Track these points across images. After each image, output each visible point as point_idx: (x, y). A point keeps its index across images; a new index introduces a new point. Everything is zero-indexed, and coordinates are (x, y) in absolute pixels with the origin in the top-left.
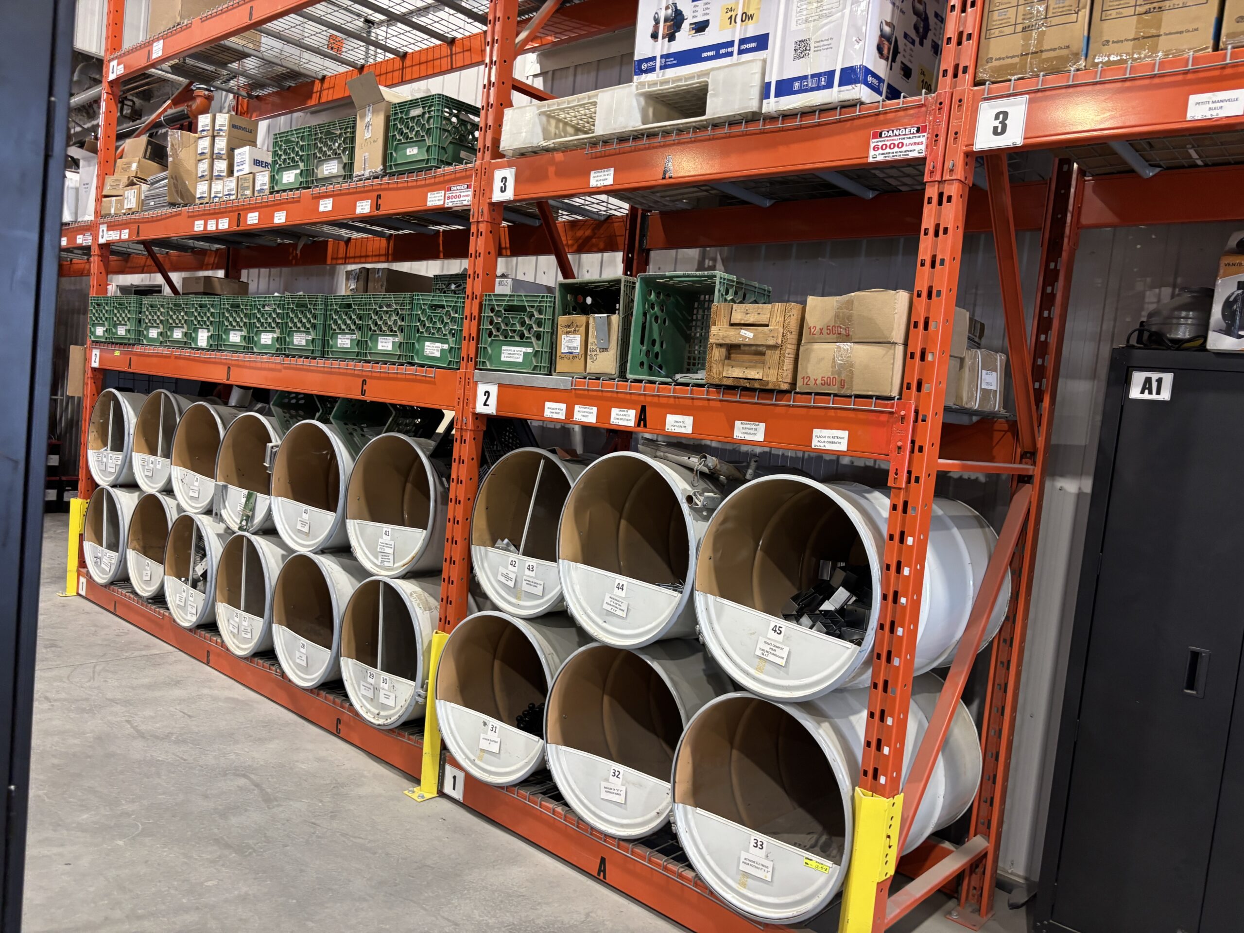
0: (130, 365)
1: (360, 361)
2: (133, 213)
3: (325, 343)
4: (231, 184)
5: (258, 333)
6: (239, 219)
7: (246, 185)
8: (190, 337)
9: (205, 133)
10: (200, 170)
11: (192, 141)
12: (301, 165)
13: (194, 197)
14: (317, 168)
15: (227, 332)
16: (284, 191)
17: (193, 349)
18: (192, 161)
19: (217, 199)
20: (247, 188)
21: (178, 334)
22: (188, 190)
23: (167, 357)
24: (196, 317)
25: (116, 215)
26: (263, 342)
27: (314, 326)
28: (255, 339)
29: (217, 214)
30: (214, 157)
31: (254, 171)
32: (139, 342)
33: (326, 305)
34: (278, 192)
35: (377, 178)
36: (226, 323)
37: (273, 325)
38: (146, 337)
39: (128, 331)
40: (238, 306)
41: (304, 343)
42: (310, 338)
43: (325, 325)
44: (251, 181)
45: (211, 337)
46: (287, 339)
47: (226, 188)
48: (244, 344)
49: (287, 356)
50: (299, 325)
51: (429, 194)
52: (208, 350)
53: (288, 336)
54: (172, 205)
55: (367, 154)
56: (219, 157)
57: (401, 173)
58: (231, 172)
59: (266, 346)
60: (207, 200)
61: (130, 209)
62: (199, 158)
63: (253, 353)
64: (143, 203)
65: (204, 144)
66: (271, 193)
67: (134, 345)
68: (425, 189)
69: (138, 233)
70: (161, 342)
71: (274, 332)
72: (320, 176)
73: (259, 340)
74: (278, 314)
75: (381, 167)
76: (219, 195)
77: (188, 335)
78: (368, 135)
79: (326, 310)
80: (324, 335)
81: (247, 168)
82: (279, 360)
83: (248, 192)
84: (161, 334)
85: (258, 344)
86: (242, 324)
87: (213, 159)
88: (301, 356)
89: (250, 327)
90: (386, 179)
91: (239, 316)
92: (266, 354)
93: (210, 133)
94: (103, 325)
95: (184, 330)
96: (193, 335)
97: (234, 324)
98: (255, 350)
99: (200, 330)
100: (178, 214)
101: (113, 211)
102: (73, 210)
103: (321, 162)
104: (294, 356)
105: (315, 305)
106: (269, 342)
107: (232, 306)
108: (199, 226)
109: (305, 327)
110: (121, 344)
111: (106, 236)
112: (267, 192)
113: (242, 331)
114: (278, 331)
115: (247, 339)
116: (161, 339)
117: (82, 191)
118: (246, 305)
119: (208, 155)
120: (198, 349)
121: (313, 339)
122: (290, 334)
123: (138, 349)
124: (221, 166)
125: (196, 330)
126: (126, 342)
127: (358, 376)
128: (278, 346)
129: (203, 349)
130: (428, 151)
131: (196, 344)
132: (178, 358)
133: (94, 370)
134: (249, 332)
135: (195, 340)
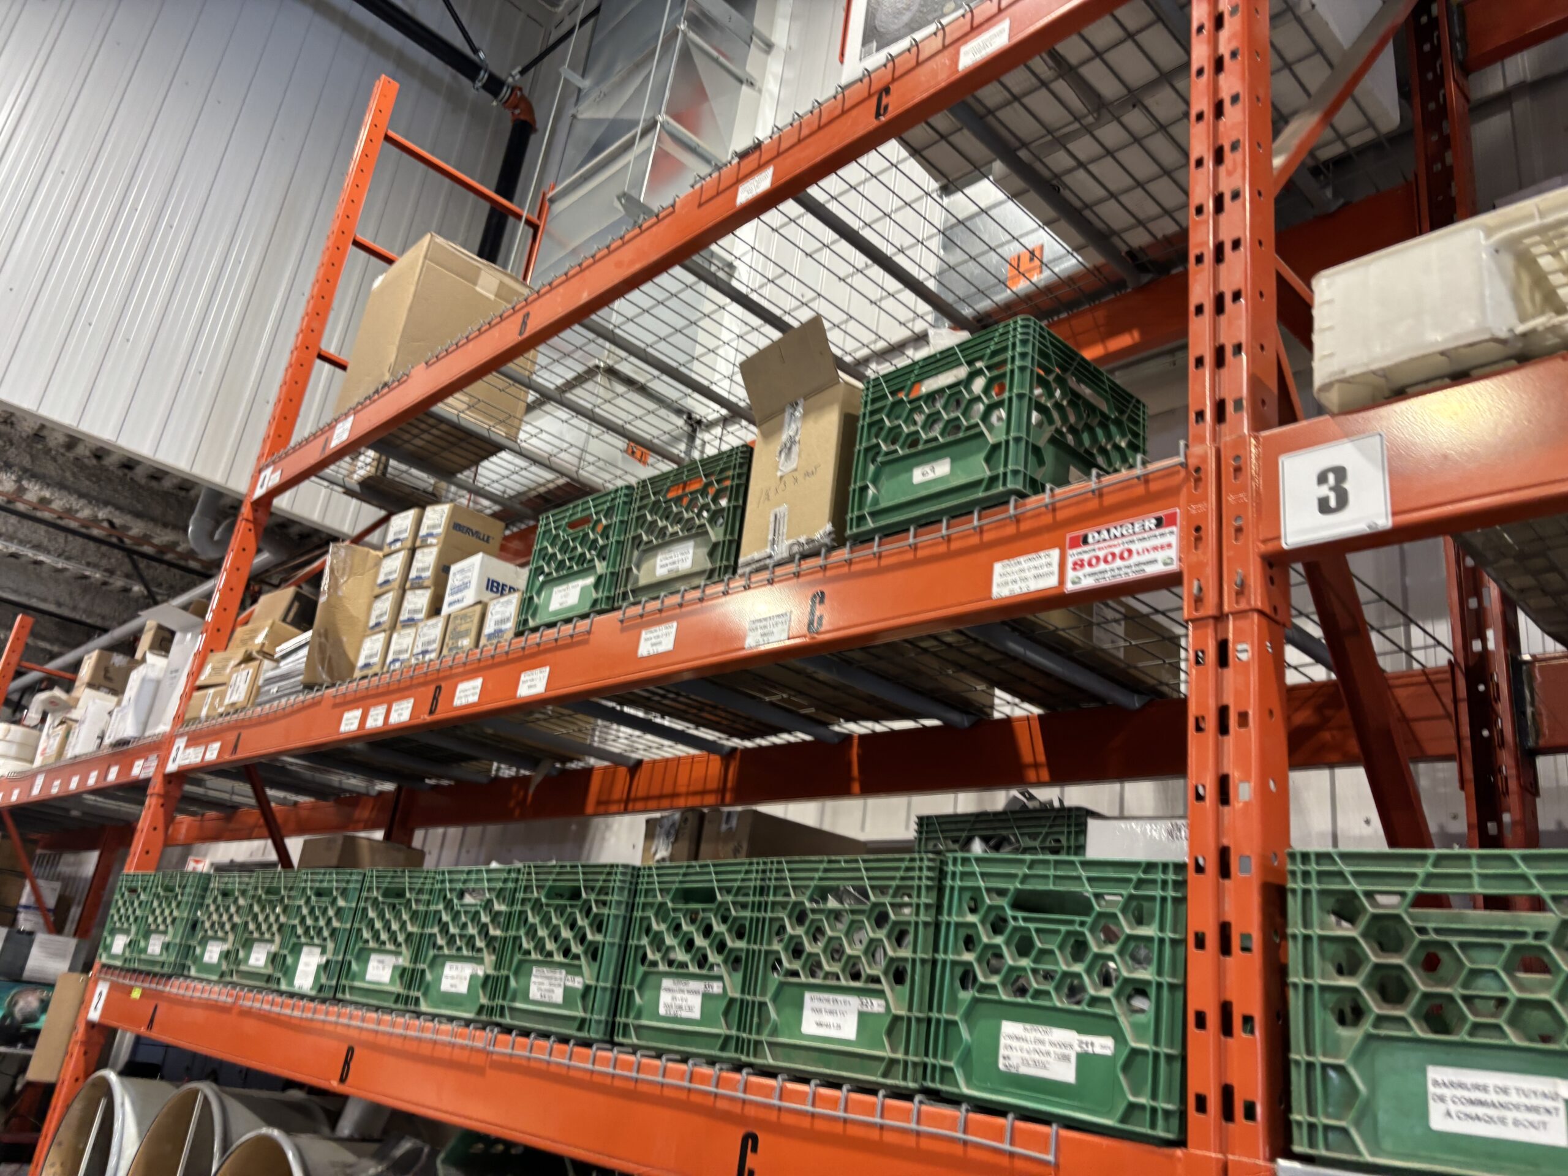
0: (152, 1021)
1: (738, 1067)
2: (236, 711)
3: (619, 1000)
4: (433, 629)
5: (437, 962)
6: (435, 699)
7: (464, 627)
8: (282, 964)
9: (398, 545)
10: (375, 613)
11: (370, 563)
12: (601, 567)
13: (352, 667)
14: (638, 567)
15: (363, 956)
16: (551, 625)
17: (281, 993)
18: (363, 601)
19: (397, 665)
20: (465, 634)
21: (258, 958)
22: (344, 654)
23: (223, 1009)
24: (303, 920)
25: (208, 717)
26: (446, 986)
27: (594, 952)
28: (429, 977)
29: (388, 694)
30: (406, 585)
31: (485, 599)
32: (180, 971)
33: (634, 893)
34: (535, 630)
35: (816, 554)
36: (366, 935)
37: (480, 943)
38: (197, 960)
39: (166, 947)
40: (400, 894)
41: (558, 996)
42: (577, 983)
43: (624, 949)
44: (476, 619)
45: (326, 967)
46: (513, 983)
47: (419, 643)
48: (397, 989)
49: (507, 1030)
50: (550, 946)
51: (998, 567)
52: (312, 999)
53: (516, 973)
54: (309, 687)
55: (783, 509)
56: (418, 585)
57: (899, 530)
58: (435, 609)
59: (452, 999)
60: (376, 669)
61: (233, 704)
62: (377, 591)
63: (418, 1014)
64: (256, 692)
65: (393, 565)
66: (519, 634)
67: (170, 977)
68: (982, 556)
69: (236, 747)
70: (222, 975)
71: (480, 961)
72: (642, 582)
73: (439, 979)
74: (495, 916)
75: (829, 527)
76: (402, 657)
77: (279, 960)
78: (786, 467)
79: (631, 907)
80: (619, 979)
81: (469, 597)
82: (481, 1039)
83: (466, 642)
84: (226, 955)
85: (433, 992)
86: (401, 938)
87: (404, 591)
88: (546, 1035)
89: (419, 945)
90: (844, 553)
91: (398, 916)
92: (451, 1019)
93: (409, 544)
94: (127, 932)
95: (274, 948)
96: (289, 960)
97: (384, 936)
98: (424, 1007)
99: (305, 949)
100: (315, 704)
101: (204, 713)
102: (143, 718)
103: (651, 550)
104: (525, 1033)
105: (603, 891)
106: (463, 988)
107: (387, 893)
108: (350, 722)
109: (566, 952)
110: (148, 974)
111: (183, 756)
112: (510, 635)
113: (397, 954)
114: (489, 959)
115: (410, 977)
116: (224, 967)
117: (165, 684)
118: (420, 891)
119: (396, 585)
120: (292, 995)
121: (587, 988)
122: (522, 969)
123: (175, 988)
124: (418, 600)
125: (296, 950)
126: (157, 969)
127: (727, 1117)
128: (484, 1001)
129: (302, 997)
130: (988, 460)
131: (291, 982)
132: (247, 1013)
133: (91, 1026)
134: (415, 959)
135: (289, 972)
